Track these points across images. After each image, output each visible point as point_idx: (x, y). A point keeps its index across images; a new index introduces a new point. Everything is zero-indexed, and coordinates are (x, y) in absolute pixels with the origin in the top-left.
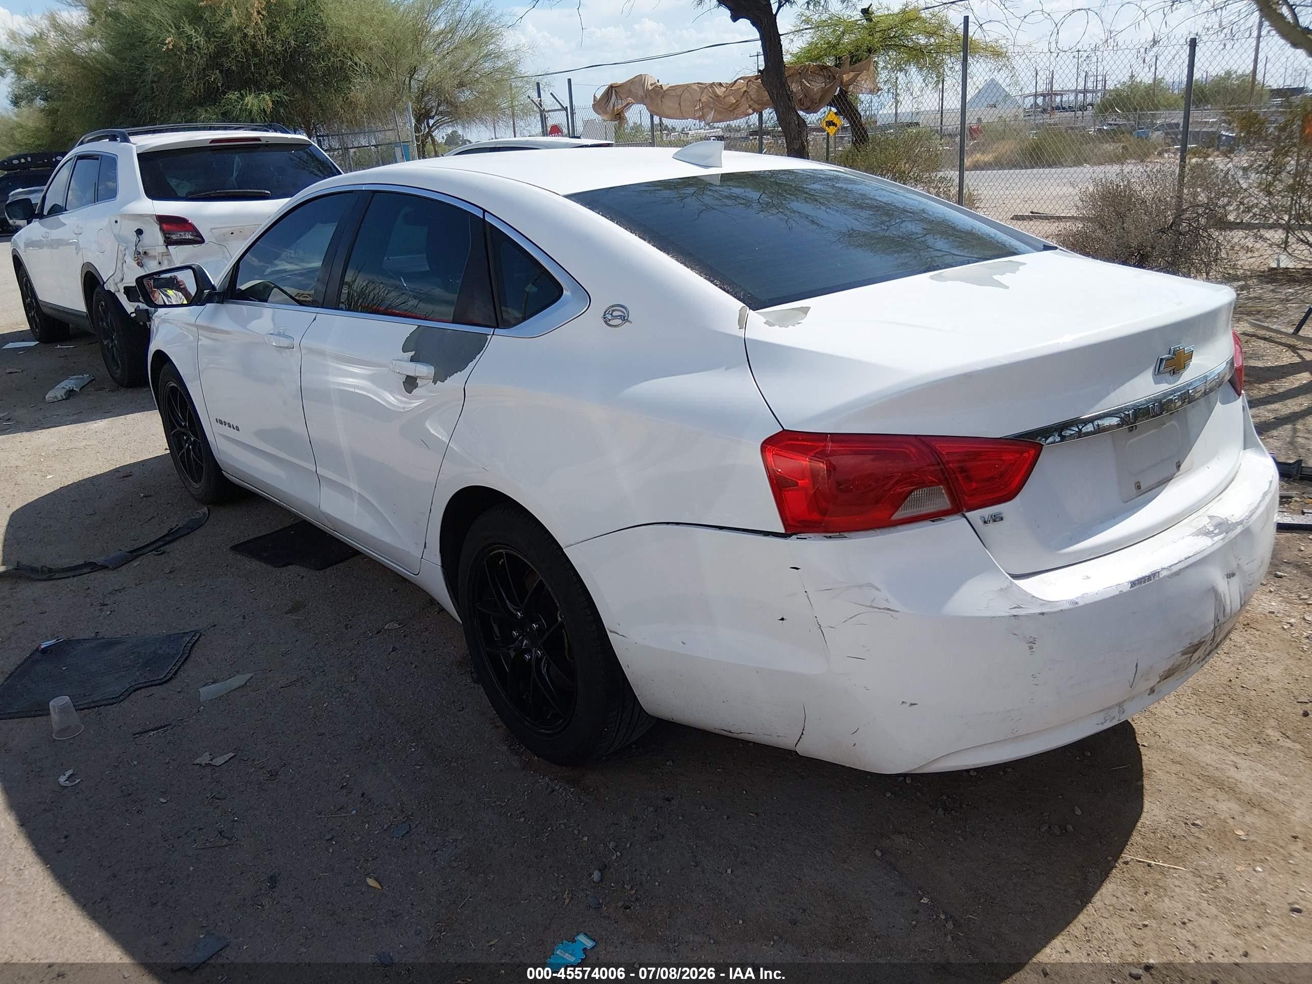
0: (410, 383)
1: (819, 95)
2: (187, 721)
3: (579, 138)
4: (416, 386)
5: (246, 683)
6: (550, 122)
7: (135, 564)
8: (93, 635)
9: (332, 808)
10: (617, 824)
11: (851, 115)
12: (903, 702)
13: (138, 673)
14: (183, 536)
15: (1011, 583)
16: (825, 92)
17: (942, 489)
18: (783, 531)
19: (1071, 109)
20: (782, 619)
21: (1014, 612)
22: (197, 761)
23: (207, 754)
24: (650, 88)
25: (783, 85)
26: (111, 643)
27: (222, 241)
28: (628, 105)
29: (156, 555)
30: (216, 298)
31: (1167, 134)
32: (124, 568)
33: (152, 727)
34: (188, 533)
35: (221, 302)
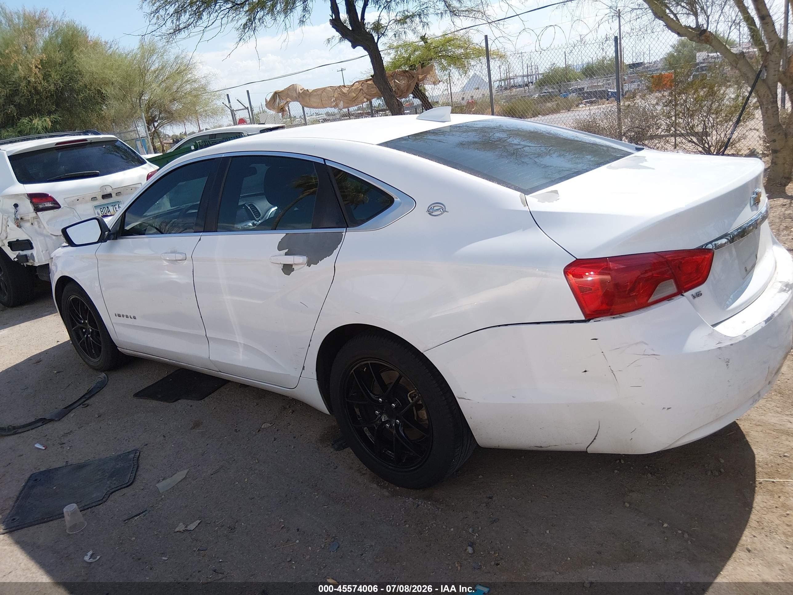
0: (288, 269)
1: (406, 88)
2: (157, 506)
3: (264, 124)
4: (293, 270)
5: (186, 476)
6: (238, 118)
7: (72, 415)
8: (64, 464)
9: (282, 542)
10: (466, 518)
11: (422, 98)
12: (664, 408)
13: (108, 483)
14: (96, 393)
15: (713, 330)
16: (409, 86)
17: (672, 281)
18: (583, 318)
19: (520, 86)
20: (585, 371)
21: (719, 346)
22: (177, 530)
23: (181, 524)
24: (301, 92)
25: (387, 83)
26: (80, 467)
27: (72, 206)
28: (287, 103)
29: (83, 407)
30: (112, 237)
31: (579, 94)
32: (65, 419)
33: (134, 514)
34: (99, 391)
35: (116, 238)
